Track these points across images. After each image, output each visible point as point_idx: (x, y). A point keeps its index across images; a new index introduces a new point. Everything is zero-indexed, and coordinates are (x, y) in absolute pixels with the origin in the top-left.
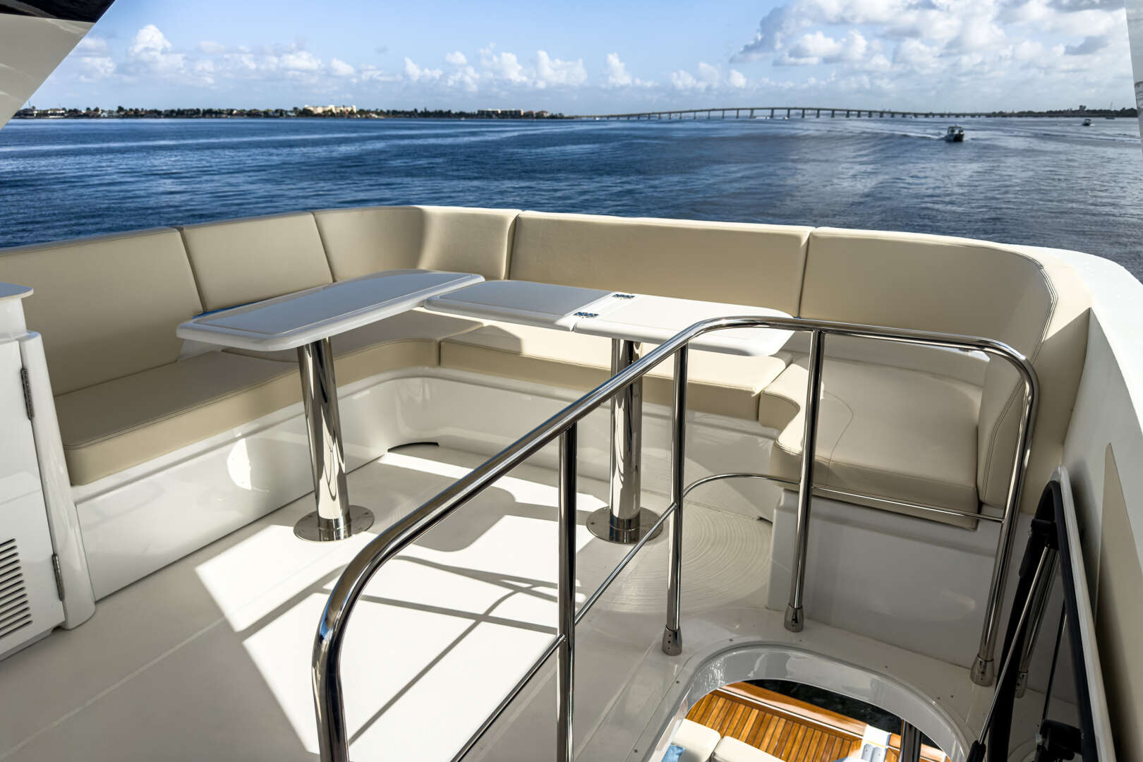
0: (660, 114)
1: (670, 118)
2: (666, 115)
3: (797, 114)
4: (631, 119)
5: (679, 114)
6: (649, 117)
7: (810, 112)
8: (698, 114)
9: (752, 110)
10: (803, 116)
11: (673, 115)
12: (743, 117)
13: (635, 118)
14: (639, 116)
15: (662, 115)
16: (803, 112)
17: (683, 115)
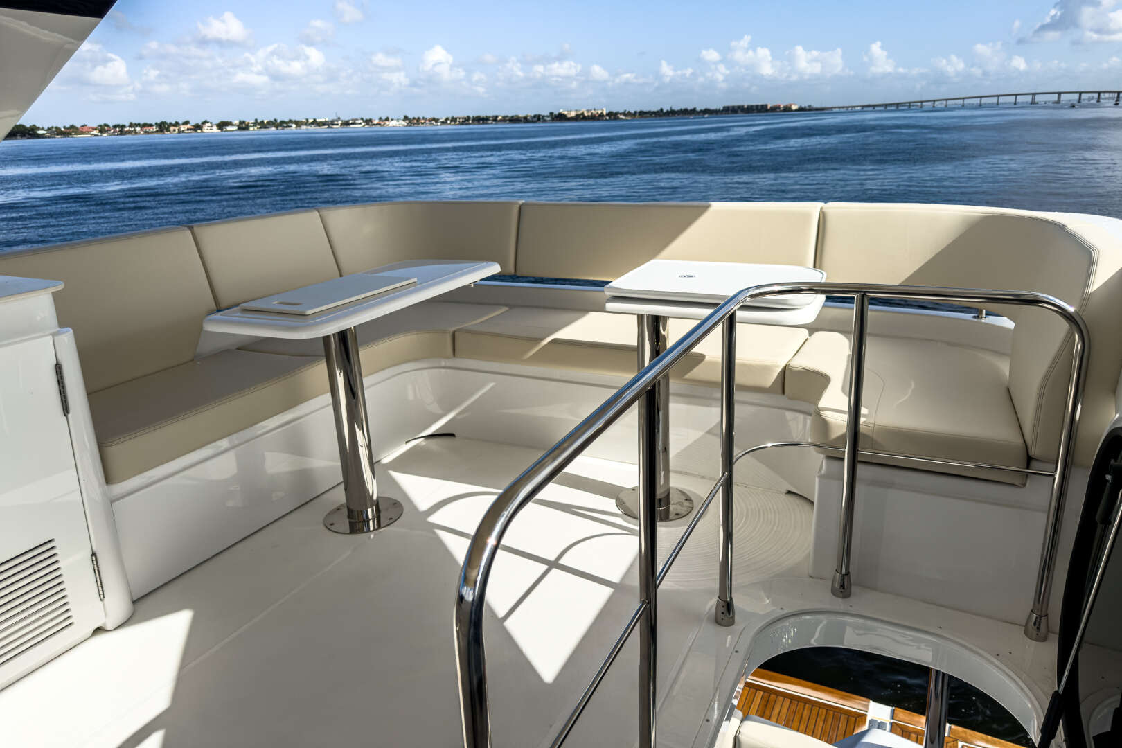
0: (922, 102)
1: (934, 107)
2: (930, 103)
3: (1090, 99)
4: (888, 108)
5: (945, 102)
6: (909, 106)
7: (1107, 95)
8: (967, 101)
9: (1034, 94)
10: (1098, 101)
11: (936, 103)
12: (1022, 103)
13: (893, 108)
14: (898, 105)
15: (924, 104)
16: (1099, 96)
17: (949, 102)
